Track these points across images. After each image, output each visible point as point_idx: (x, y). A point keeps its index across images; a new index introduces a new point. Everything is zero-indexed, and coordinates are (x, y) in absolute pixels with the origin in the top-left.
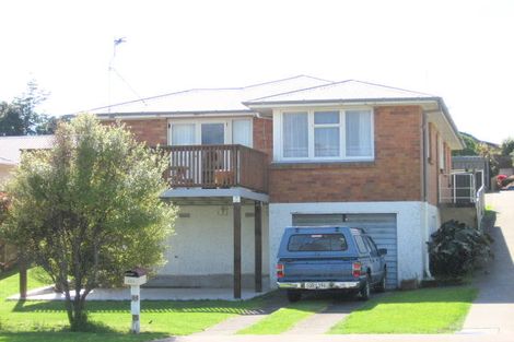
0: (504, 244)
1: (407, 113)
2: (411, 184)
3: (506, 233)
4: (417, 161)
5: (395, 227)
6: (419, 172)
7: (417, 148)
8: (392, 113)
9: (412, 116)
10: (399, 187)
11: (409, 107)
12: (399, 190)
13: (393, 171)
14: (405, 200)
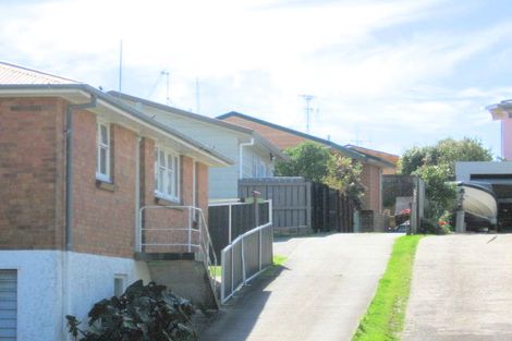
0: (254, 319)
1: (39, 109)
2: (41, 223)
3: (270, 304)
4: (51, 186)
5: (15, 291)
6: (54, 203)
7: (51, 165)
8: (13, 109)
9: (45, 113)
10: (22, 228)
11: (42, 99)
12: (22, 232)
13: (12, 202)
14: (31, 248)
